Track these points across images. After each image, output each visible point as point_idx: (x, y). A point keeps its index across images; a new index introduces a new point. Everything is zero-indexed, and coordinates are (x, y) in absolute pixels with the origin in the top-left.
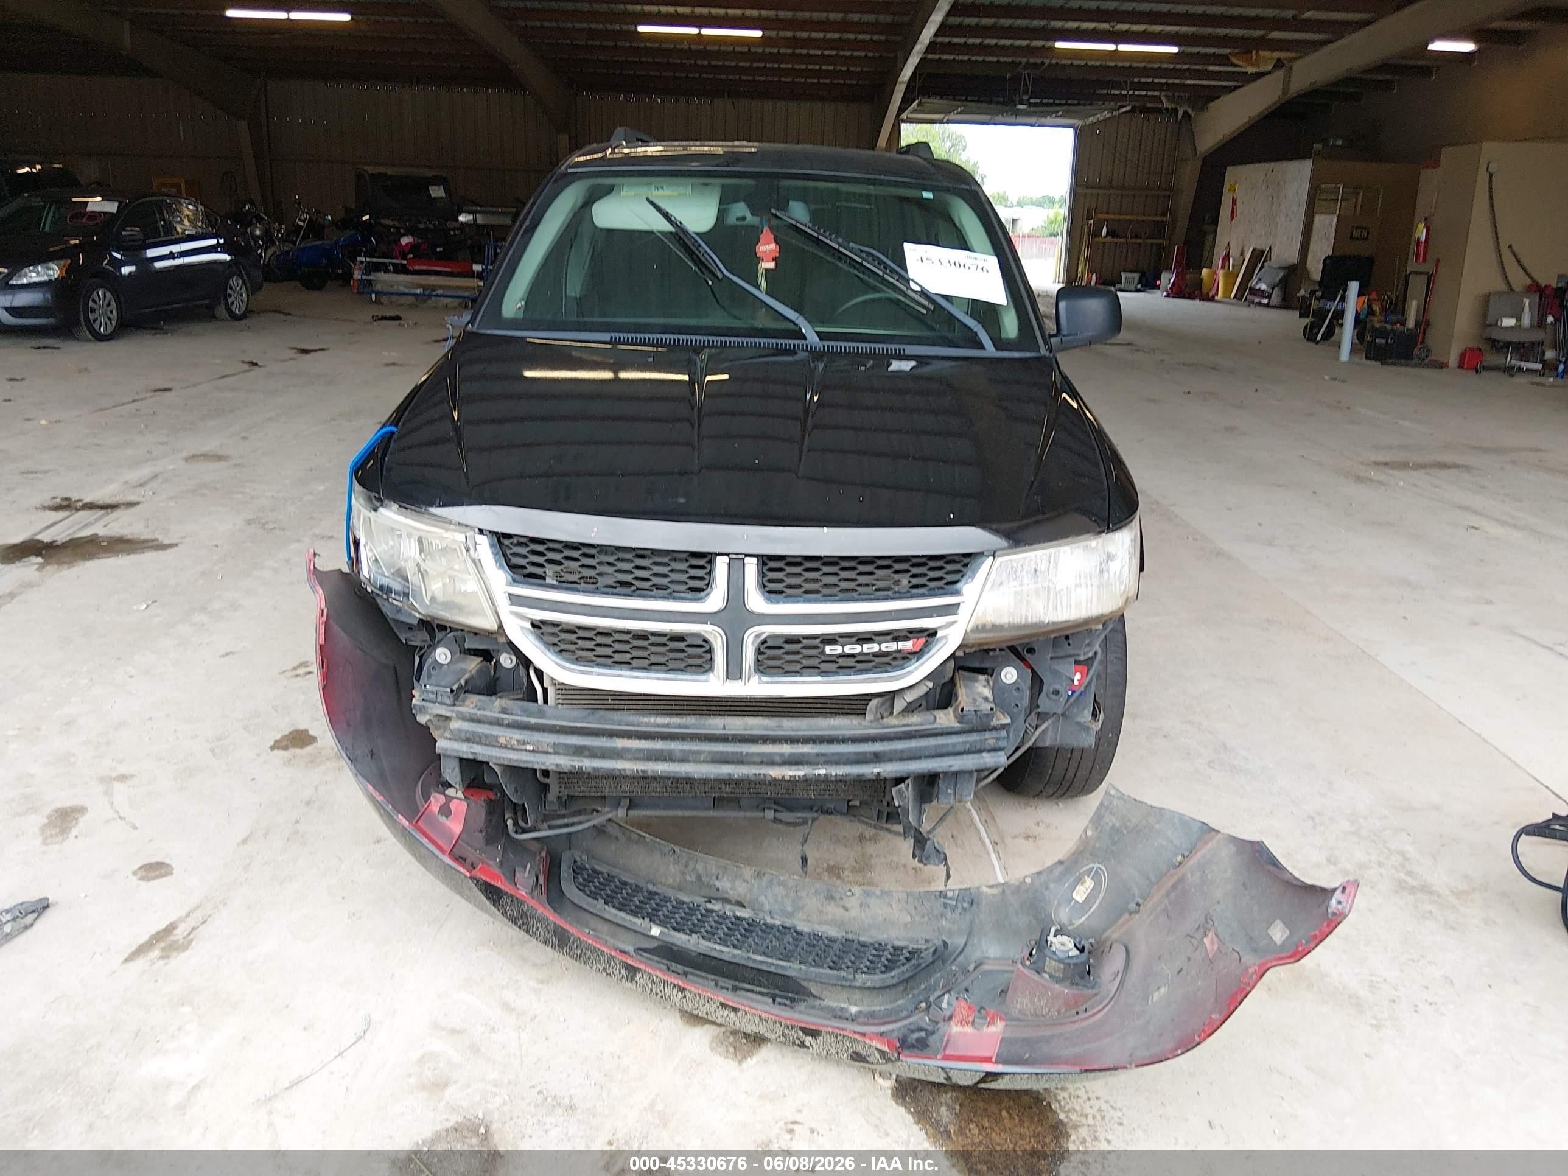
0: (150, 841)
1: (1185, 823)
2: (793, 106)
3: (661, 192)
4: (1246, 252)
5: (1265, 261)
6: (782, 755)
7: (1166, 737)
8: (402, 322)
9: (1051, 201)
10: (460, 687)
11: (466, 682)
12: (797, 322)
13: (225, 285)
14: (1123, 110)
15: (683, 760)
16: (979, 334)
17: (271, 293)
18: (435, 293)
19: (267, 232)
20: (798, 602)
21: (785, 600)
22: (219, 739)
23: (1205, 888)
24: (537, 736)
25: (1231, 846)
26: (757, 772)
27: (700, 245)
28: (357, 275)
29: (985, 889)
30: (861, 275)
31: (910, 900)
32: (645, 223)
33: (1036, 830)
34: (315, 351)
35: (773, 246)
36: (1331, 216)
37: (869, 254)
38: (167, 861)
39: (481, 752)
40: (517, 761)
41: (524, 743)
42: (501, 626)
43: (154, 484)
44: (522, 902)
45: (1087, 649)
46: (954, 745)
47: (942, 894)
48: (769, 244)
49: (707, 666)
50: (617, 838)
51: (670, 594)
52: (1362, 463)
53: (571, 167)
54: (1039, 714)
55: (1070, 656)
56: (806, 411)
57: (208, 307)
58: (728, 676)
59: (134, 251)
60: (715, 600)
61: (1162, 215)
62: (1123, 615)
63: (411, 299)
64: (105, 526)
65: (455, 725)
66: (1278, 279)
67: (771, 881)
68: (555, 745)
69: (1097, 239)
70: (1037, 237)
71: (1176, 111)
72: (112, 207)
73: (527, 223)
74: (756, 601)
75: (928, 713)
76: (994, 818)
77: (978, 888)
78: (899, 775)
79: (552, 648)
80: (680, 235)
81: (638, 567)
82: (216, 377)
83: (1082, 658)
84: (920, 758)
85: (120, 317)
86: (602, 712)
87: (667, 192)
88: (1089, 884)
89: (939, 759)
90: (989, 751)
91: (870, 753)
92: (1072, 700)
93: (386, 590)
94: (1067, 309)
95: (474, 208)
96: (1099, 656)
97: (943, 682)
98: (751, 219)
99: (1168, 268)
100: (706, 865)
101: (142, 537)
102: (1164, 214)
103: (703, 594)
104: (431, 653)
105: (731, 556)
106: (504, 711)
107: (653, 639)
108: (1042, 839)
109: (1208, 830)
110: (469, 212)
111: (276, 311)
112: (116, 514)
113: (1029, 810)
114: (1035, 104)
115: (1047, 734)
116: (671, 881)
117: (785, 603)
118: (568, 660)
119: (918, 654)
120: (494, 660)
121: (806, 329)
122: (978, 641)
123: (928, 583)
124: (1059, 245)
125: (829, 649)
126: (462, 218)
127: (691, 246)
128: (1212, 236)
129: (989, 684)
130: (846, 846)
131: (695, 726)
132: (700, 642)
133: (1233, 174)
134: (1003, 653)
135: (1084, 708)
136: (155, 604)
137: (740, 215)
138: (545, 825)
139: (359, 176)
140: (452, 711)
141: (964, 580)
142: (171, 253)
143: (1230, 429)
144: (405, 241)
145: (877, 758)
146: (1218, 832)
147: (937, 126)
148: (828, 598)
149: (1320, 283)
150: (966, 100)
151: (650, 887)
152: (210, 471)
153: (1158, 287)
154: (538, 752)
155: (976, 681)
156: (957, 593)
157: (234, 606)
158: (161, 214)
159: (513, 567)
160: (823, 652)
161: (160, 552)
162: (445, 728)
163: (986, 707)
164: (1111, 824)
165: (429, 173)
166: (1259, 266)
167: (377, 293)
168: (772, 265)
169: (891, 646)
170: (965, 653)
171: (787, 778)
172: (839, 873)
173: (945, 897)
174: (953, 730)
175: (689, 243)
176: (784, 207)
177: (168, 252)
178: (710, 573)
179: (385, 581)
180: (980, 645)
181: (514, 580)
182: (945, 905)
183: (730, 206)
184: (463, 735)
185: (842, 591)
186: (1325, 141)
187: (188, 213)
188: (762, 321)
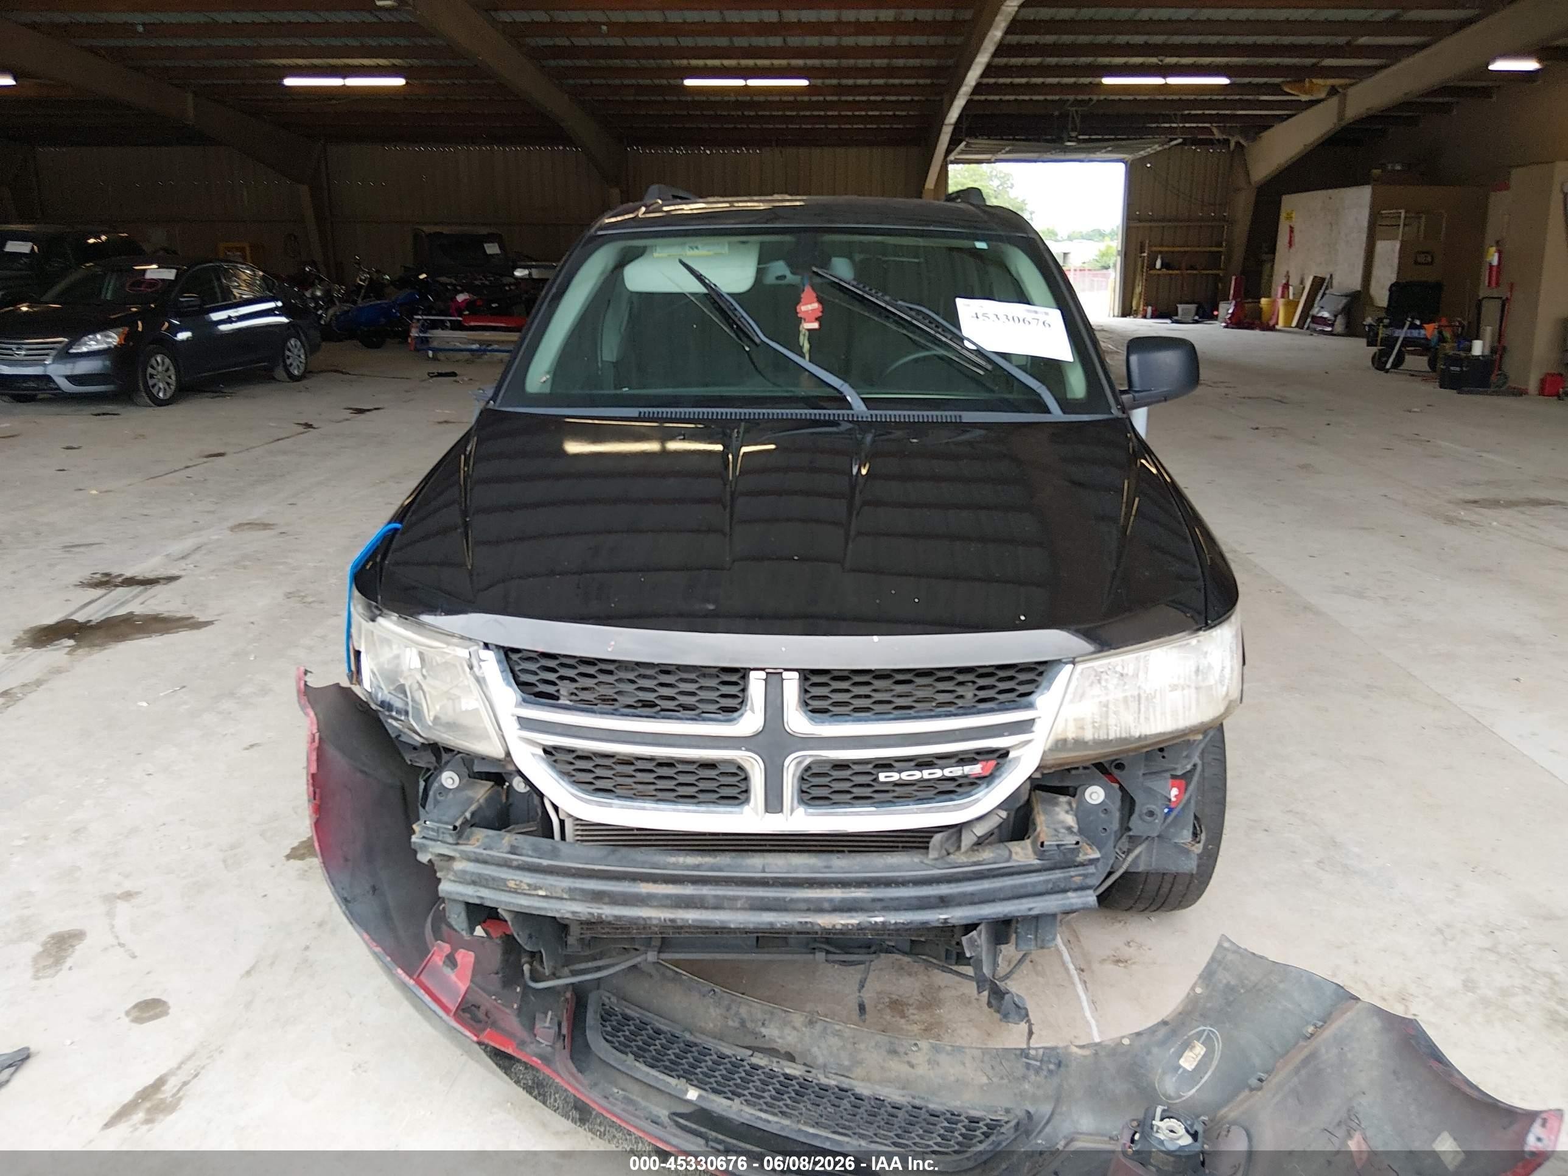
0: (148, 973)
1: (1315, 984)
2: (840, 151)
3: (696, 252)
4: (1305, 281)
5: (1327, 288)
6: (831, 900)
7: (1266, 831)
8: (457, 378)
9: (1102, 235)
10: (466, 822)
11: (473, 814)
12: (841, 389)
13: (284, 346)
14: (1175, 142)
15: (717, 907)
16: (1043, 396)
17: (329, 351)
18: (489, 348)
19: (328, 293)
20: (846, 721)
21: (831, 719)
22: (233, 847)
23: (1345, 1070)
24: (551, 880)
25: (1375, 1019)
26: (803, 920)
27: (736, 309)
28: (414, 333)
29: (1074, 1050)
30: (910, 335)
31: (987, 1058)
32: (677, 285)
33: (1130, 952)
34: (369, 410)
35: (816, 305)
36: (1393, 242)
37: (919, 312)
38: (164, 998)
39: (489, 896)
40: (528, 907)
41: (537, 888)
42: (508, 754)
43: (197, 557)
44: (538, 1071)
45: (1185, 762)
46: (1034, 884)
47: (1024, 1053)
48: (811, 303)
49: (742, 797)
50: (651, 976)
51: (698, 715)
52: (1450, 502)
53: (601, 228)
54: (1130, 837)
55: (1166, 771)
56: (853, 488)
57: (265, 369)
58: (767, 809)
59: (195, 316)
60: (750, 722)
61: (1216, 246)
62: (1222, 725)
63: (467, 355)
64: (142, 603)
65: (459, 866)
66: (1340, 307)
67: (825, 1028)
68: (571, 890)
69: (1151, 272)
70: (1089, 270)
71: (1227, 141)
72: (170, 274)
73: (554, 290)
74: (797, 721)
75: (1002, 845)
76: (1077, 937)
77: (1066, 1047)
78: (969, 922)
79: (566, 778)
80: (713, 297)
81: (662, 685)
82: (271, 440)
83: (1179, 773)
84: (993, 901)
85: (178, 380)
86: (624, 850)
87: (702, 251)
88: (1199, 1050)
89: (1016, 902)
90: (1076, 890)
91: (935, 897)
92: (1170, 819)
93: (387, 706)
94: (1140, 363)
95: (529, 263)
96: (1199, 768)
97: (1018, 805)
98: (791, 278)
99: (1226, 299)
100: (751, 1009)
101: (179, 615)
102: (1221, 245)
103: (736, 715)
104: (437, 776)
105: (768, 671)
106: (513, 850)
107: (680, 768)
108: (1134, 963)
109: (1346, 997)
110: (524, 267)
111: (336, 371)
112: (157, 589)
113: (1118, 926)
114: (1085, 141)
115: (1140, 859)
116: (711, 1025)
117: (830, 723)
118: (585, 791)
119: (987, 779)
120: (507, 784)
121: (852, 397)
122: (1059, 762)
123: (997, 696)
124: (1113, 278)
125: (882, 777)
126: (518, 273)
127: (727, 309)
128: (1269, 265)
129: (1072, 809)
130: (910, 975)
131: (730, 868)
132: (735, 770)
133: (1292, 203)
134: (1087, 771)
135: (1183, 829)
136: (184, 690)
137: (780, 274)
138: (566, 970)
139: (416, 236)
140: (455, 850)
141: (1039, 691)
142: (230, 317)
143: (1304, 467)
144: (461, 298)
145: (944, 902)
146: (1357, 999)
147: (984, 165)
148: (881, 717)
149: (1388, 310)
150: (1014, 139)
151: (688, 1036)
152: (255, 540)
153: (1215, 318)
154: (552, 898)
155: (1057, 804)
156: (1030, 706)
157: (264, 691)
158: (219, 279)
159: (521, 684)
160: (876, 780)
161: (195, 632)
162: (449, 869)
163: (1070, 840)
164: (1224, 981)
165: (484, 231)
166: (1322, 291)
167: (434, 350)
168: (816, 325)
169: (957, 771)
170: (1043, 774)
171: (839, 927)
172: (903, 1011)
173: (1027, 1056)
174: (1032, 868)
175: (723, 306)
176: (825, 264)
177: (226, 317)
178: (743, 690)
179: (388, 698)
180: (1060, 765)
181: (524, 700)
182: (1028, 1066)
183: (768, 265)
184: (468, 877)
185: (896, 708)
186: (1383, 166)
187: (246, 277)
188: (805, 389)
